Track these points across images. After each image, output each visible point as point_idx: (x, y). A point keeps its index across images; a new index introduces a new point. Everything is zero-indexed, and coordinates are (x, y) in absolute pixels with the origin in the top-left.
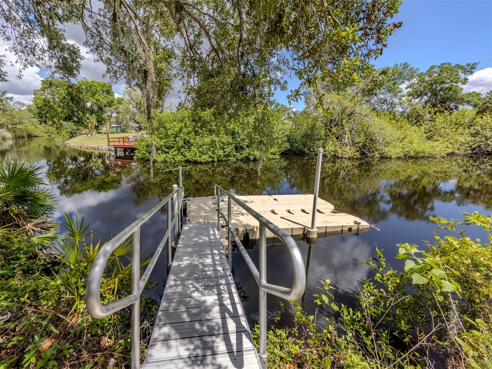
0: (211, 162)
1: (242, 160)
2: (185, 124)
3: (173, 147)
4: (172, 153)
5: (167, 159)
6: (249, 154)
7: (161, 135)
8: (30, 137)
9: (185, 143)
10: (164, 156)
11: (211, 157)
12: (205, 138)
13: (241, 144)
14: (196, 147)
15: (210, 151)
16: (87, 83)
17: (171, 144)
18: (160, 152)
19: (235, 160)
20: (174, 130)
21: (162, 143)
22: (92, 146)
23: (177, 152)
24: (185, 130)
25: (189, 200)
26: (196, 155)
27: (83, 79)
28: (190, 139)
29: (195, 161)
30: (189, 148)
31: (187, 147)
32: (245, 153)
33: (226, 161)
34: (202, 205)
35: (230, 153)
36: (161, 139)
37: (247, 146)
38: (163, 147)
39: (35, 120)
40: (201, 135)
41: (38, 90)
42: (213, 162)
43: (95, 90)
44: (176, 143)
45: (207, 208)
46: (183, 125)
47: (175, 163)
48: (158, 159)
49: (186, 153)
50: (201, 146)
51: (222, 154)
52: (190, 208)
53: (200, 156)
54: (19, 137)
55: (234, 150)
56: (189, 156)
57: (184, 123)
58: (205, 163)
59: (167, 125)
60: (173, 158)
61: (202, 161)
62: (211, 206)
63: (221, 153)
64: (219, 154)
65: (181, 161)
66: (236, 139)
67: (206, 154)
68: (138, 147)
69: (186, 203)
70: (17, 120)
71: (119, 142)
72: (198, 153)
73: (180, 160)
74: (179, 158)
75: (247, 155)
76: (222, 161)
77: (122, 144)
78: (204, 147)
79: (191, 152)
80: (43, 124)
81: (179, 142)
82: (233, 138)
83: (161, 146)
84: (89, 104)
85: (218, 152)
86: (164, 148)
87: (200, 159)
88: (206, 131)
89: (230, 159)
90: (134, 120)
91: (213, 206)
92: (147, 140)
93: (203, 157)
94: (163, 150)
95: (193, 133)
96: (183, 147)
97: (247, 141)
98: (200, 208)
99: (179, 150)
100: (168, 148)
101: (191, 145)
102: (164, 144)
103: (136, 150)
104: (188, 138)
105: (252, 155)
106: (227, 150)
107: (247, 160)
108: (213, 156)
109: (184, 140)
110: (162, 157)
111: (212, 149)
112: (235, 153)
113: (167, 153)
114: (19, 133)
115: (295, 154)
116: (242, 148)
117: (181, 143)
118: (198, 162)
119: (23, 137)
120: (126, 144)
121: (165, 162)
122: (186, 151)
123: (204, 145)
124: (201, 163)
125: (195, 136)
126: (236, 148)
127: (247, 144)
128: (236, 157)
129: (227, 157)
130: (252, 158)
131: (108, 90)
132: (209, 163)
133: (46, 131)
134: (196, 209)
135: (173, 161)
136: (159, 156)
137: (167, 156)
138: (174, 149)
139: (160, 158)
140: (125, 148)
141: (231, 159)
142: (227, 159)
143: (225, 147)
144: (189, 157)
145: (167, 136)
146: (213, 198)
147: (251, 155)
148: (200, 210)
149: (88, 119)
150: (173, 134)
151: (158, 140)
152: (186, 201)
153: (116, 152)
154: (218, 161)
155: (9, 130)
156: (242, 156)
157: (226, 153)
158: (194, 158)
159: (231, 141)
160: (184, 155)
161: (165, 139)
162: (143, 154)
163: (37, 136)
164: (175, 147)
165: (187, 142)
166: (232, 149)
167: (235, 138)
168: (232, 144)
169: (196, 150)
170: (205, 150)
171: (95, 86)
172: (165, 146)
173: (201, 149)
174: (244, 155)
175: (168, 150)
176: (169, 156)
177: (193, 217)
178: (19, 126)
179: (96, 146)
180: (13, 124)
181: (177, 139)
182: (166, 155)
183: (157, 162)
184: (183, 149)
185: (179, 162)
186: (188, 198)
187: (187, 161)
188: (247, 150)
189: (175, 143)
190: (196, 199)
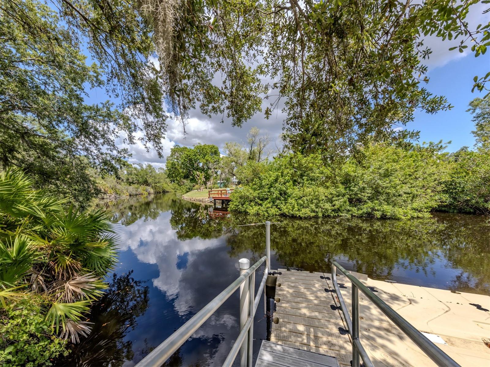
0: (313, 217)
1: (360, 217)
2: (282, 173)
3: (267, 199)
4: (266, 205)
5: (260, 212)
6: (373, 209)
7: (255, 186)
8: (164, 192)
9: (281, 194)
10: (256, 208)
11: (314, 211)
12: (305, 188)
13: (359, 195)
14: (294, 199)
15: (312, 203)
16: (201, 147)
17: (265, 195)
18: (253, 204)
19: (349, 216)
20: (268, 180)
21: (255, 194)
22: (198, 198)
23: (271, 203)
24: (281, 180)
25: (280, 273)
26: (293, 207)
27: (198, 145)
28: (287, 189)
29: (293, 215)
30: (286, 200)
31: (283, 199)
32: (366, 208)
33: (334, 217)
34: (303, 290)
35: (341, 207)
36: (255, 190)
37: (369, 198)
38: (256, 198)
39: (168, 180)
40: (301, 185)
41: (169, 157)
42: (316, 217)
43: (206, 152)
44: (271, 194)
45: (311, 297)
46: (280, 174)
47: (269, 216)
48: (250, 211)
49: (282, 206)
50: (300, 198)
51: (330, 208)
52: (281, 290)
53: (299, 210)
54: (158, 193)
55: (348, 203)
56: (285, 209)
57: (280, 171)
58: (305, 218)
59: (262, 175)
60: (267, 211)
61: (301, 215)
62: (319, 294)
63: (328, 206)
64: (326, 207)
65: (276, 215)
66: (352, 188)
67: (307, 207)
68: (232, 198)
69: (276, 278)
70: (157, 180)
71: (218, 194)
72: (296, 206)
73: (274, 213)
74: (273, 211)
75: (370, 210)
76: (329, 216)
77: (220, 196)
78: (305, 198)
79: (287, 204)
80: (173, 183)
81: (274, 193)
82: (346, 188)
83: (254, 198)
84: (201, 165)
85: (324, 206)
86: (257, 200)
87: (298, 214)
88: (307, 180)
89: (341, 214)
90: (232, 173)
91: (324, 294)
92: (240, 192)
93: (303, 210)
94: (256, 202)
95: (291, 182)
96: (279, 199)
97: (369, 191)
98: (298, 294)
99: (274, 202)
100: (262, 200)
101: (288, 196)
102: (258, 195)
103: (231, 202)
104: (284, 189)
105: (378, 210)
106: (337, 203)
107: (369, 217)
108: (317, 210)
109: (280, 190)
110: (255, 209)
111: (315, 201)
112: (348, 208)
113: (261, 205)
114: (158, 190)
115: (461, 211)
116: (359, 201)
117: (276, 194)
118: (296, 217)
119: (160, 193)
120: (223, 196)
121: (258, 214)
122: (282, 203)
123: (304, 197)
124: (300, 218)
125: (294, 186)
126: (350, 201)
127: (369, 195)
128: (350, 212)
129: (337, 213)
130: (378, 214)
131: (215, 151)
132: (311, 218)
133: (174, 188)
134: (291, 294)
135: (266, 214)
136: (251, 208)
137: (259, 209)
138: (268, 201)
139: (252, 211)
140: (222, 200)
141: (343, 215)
142: (336, 214)
143: (334, 199)
144: (286, 211)
145: (261, 187)
146: (322, 277)
147: (376, 210)
148: (299, 299)
149: (198, 176)
150: (268, 185)
151: (251, 191)
152: (276, 275)
153: (215, 204)
154: (324, 216)
155: (152, 187)
156: (360, 212)
157: (336, 207)
158: (291, 212)
159: (343, 191)
160: (279, 208)
161: (259, 190)
162: (236, 205)
163: (168, 192)
164: (270, 199)
165: (283, 194)
166: (345, 202)
167: (350, 187)
168: (344, 195)
169: (294, 202)
170: (306, 202)
171: (206, 149)
172: (259, 198)
173: (300, 201)
174: (365, 210)
175: (261, 202)
176: (262, 208)
177: (286, 314)
178: (158, 185)
179: (201, 198)
180: (155, 183)
181: (272, 189)
182: (258, 207)
183: (249, 214)
184: (278, 201)
185: (273, 216)
186: (280, 270)
187: (283, 215)
188: (370, 204)
189: (269, 194)
190: (293, 275)
